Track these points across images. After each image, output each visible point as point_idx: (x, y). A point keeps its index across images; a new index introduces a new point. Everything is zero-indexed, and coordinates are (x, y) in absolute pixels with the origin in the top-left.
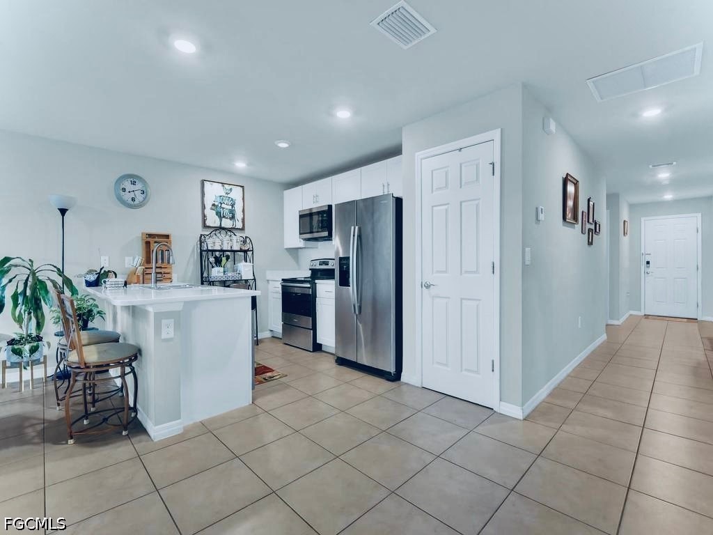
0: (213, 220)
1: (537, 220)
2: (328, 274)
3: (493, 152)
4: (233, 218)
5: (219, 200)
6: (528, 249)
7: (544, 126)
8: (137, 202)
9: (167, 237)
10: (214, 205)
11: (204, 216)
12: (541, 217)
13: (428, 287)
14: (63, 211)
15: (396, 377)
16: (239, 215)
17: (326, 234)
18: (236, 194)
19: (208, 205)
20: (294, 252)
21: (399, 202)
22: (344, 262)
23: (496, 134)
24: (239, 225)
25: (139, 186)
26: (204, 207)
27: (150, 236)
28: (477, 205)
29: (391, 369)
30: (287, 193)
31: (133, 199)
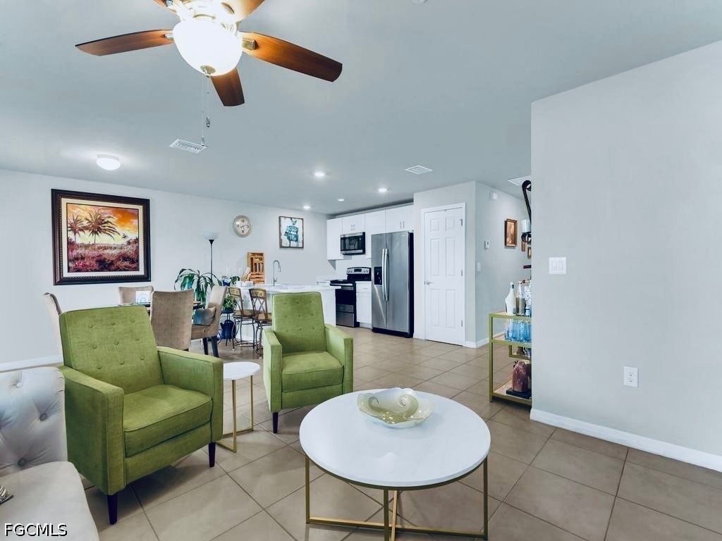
0: (286, 242)
1: (486, 248)
2: (366, 278)
3: (461, 214)
4: (297, 240)
5: (289, 229)
6: (479, 264)
7: (490, 196)
8: (245, 233)
9: (262, 254)
10: (286, 233)
11: (281, 241)
12: (487, 246)
13: (428, 284)
14: (211, 241)
15: (410, 334)
16: (300, 238)
17: (361, 251)
18: (299, 224)
19: (283, 233)
20: (333, 262)
21: (411, 236)
22: (378, 270)
23: (463, 205)
24: (301, 245)
25: (246, 223)
26: (280, 234)
27: (253, 254)
28: (454, 241)
29: (407, 330)
30: (330, 222)
31: (243, 231)
